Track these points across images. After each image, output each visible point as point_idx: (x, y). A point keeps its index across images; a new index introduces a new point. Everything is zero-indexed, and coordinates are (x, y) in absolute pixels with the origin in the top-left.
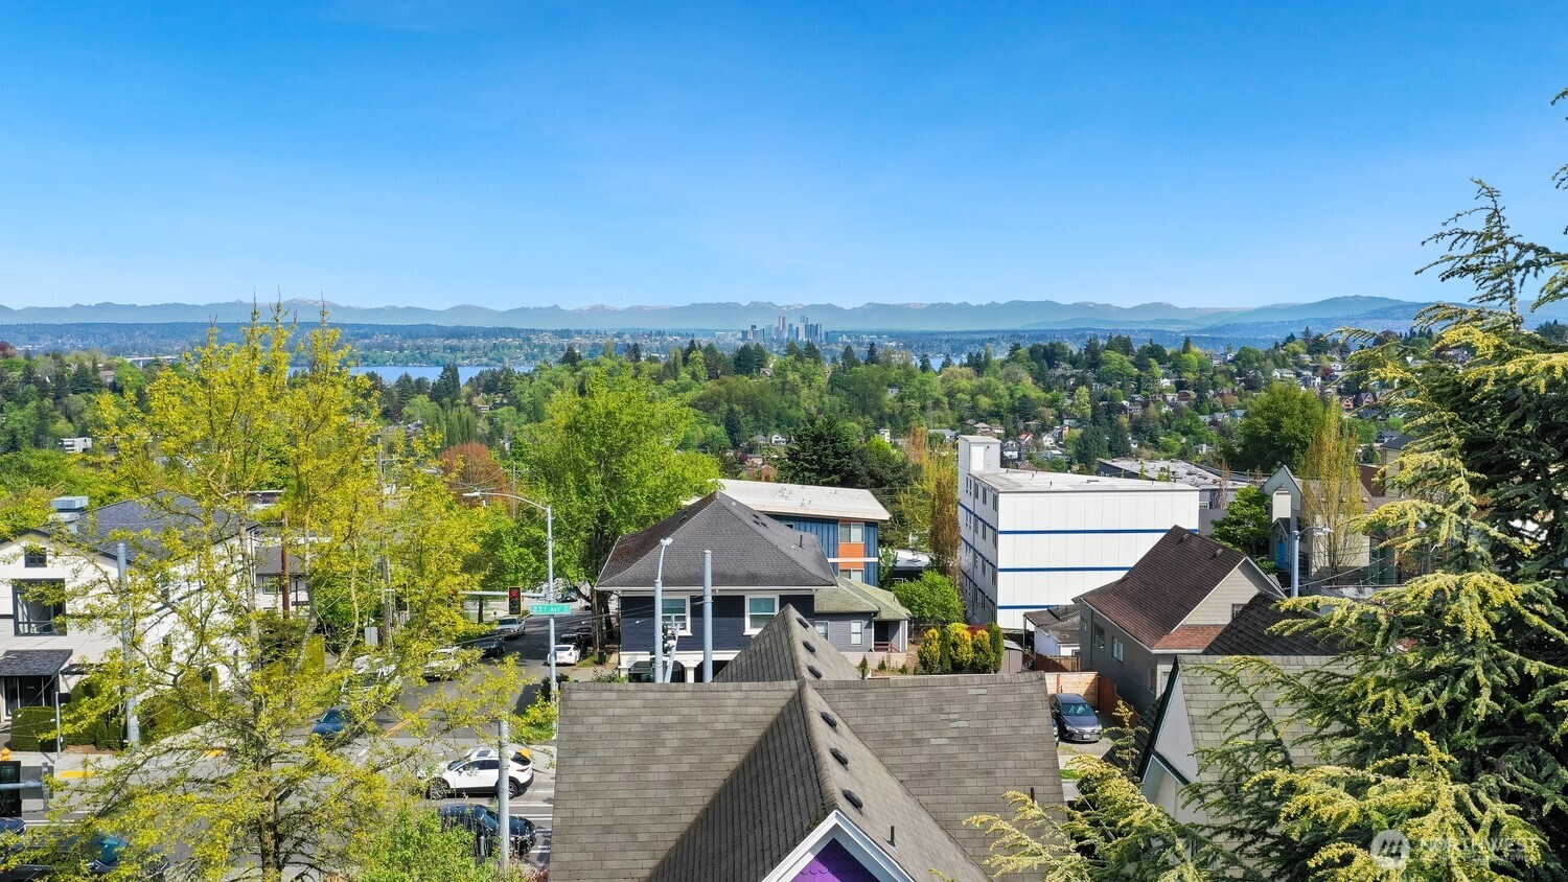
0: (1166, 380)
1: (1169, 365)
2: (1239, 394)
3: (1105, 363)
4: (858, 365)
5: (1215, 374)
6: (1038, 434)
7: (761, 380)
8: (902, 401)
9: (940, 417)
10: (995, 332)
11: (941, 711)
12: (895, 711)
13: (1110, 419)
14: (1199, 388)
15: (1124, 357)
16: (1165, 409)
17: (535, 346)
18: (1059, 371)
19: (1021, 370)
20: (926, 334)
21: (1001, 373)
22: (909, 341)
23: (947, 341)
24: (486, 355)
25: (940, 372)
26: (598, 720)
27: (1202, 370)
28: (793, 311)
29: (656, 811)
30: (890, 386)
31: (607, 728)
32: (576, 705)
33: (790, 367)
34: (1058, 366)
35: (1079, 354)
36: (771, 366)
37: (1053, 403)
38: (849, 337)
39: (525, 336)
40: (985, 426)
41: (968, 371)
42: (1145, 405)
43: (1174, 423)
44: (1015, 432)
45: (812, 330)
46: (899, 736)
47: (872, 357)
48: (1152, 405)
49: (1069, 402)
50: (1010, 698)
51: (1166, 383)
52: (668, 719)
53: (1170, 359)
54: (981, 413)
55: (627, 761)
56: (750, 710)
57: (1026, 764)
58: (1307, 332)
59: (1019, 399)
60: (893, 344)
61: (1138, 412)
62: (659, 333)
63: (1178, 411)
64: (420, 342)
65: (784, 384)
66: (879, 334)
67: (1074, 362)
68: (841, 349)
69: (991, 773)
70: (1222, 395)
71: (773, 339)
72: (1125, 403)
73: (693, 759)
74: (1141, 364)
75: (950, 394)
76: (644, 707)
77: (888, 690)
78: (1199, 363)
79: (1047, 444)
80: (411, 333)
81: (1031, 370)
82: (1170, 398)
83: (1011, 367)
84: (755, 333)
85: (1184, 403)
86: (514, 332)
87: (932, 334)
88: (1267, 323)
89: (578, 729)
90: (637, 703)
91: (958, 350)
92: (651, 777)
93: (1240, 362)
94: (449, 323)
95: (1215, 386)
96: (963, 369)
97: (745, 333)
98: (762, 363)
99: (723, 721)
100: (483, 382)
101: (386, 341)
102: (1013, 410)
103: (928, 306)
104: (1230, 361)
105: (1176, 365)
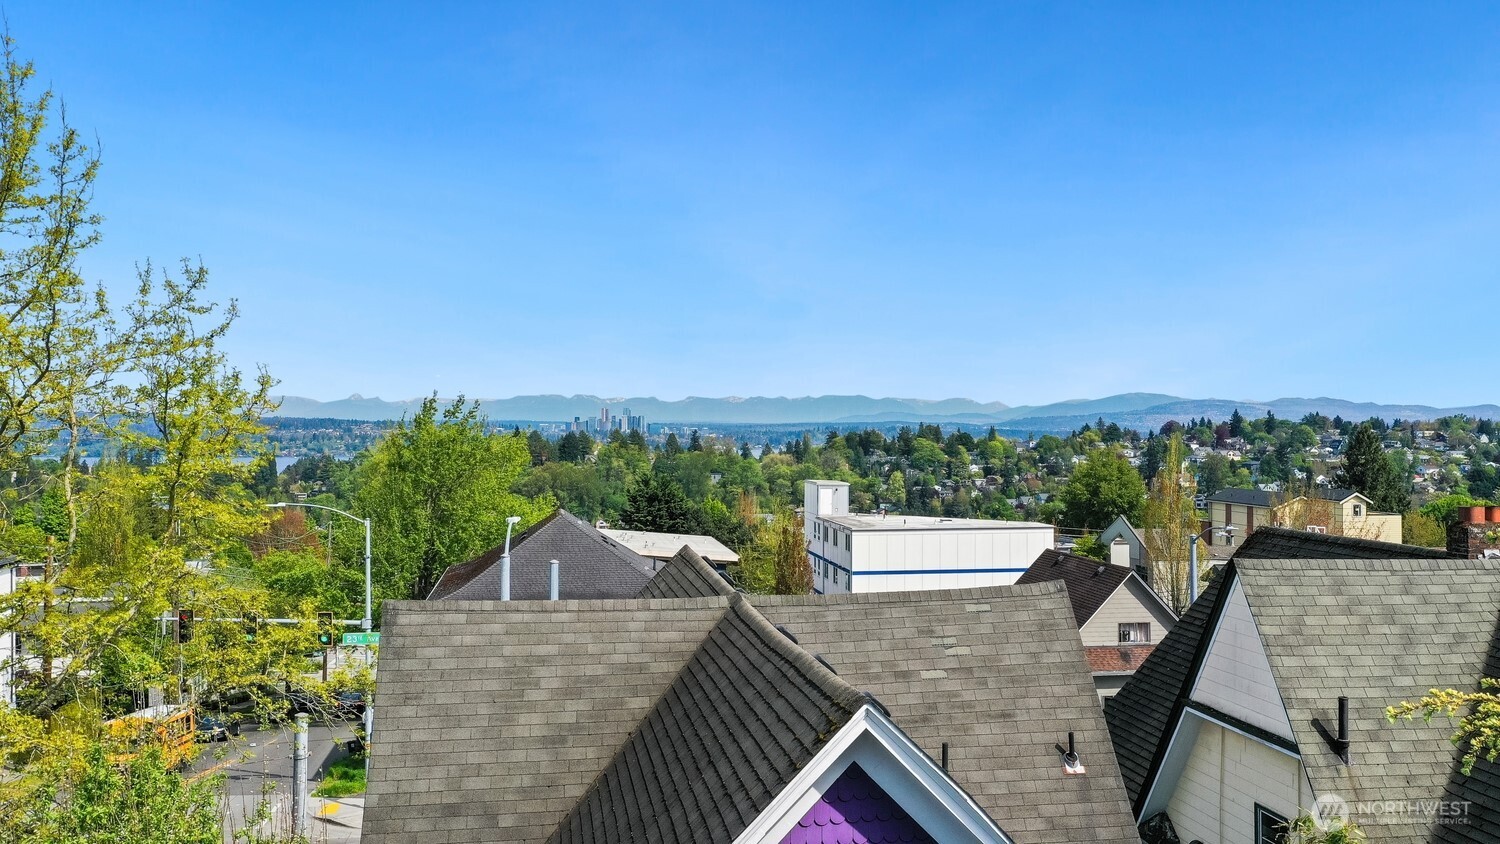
0: (974, 466)
1: (976, 451)
2: (1042, 479)
3: (916, 450)
4: (681, 452)
5: (1019, 460)
7: (585, 467)
8: (725, 487)
9: (761, 502)
10: (810, 424)
11: (930, 633)
12: (868, 635)
13: (924, 503)
14: (1006, 474)
15: (935, 445)
16: (974, 494)
17: (357, 437)
18: (874, 458)
19: (838, 457)
20: (745, 427)
21: (820, 460)
22: (728, 431)
23: (765, 433)
24: (305, 446)
25: (761, 460)
26: (439, 652)
27: (1007, 457)
28: (616, 403)
29: (527, 781)
30: (714, 472)
31: (452, 664)
32: (407, 631)
33: (614, 454)
34: (873, 453)
35: (893, 441)
36: (596, 453)
37: (869, 488)
38: (671, 429)
39: (347, 427)
41: (787, 457)
42: (956, 490)
43: (984, 506)
45: (634, 421)
46: (876, 669)
47: (695, 444)
48: (962, 489)
49: (885, 487)
50: (1023, 616)
51: (974, 468)
52: (542, 650)
53: (977, 446)
55: (483, 710)
56: (663, 636)
57: (1054, 703)
58: (1100, 423)
60: (714, 435)
61: (949, 496)
63: (987, 495)
65: (608, 470)
66: (700, 426)
67: (888, 450)
68: (662, 440)
69: (1009, 716)
70: (1026, 480)
71: (596, 431)
72: (937, 487)
73: (582, 705)
74: (950, 450)
75: (771, 480)
76: (507, 633)
77: (856, 606)
78: (1004, 450)
81: (848, 457)
82: (978, 483)
83: (829, 454)
84: (578, 424)
85: (992, 488)
86: (335, 423)
87: (750, 426)
88: (1061, 417)
89: (407, 665)
90: (497, 628)
91: (778, 442)
92: (520, 732)
93: (1042, 450)
95: (1019, 471)
96: (783, 456)
97: (568, 425)
98: (586, 450)
99: (623, 652)
100: (301, 470)
103: (747, 400)
104: (1033, 448)
105: (983, 453)
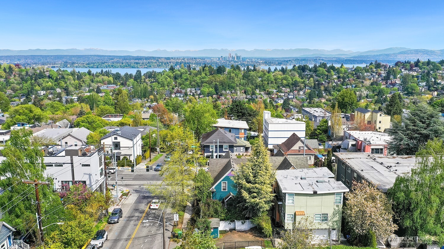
0: (335, 76)
1: (336, 71)
2: (354, 80)
3: (318, 71)
4: (251, 71)
5: (349, 74)
6: (299, 91)
7: (224, 76)
8: (262, 82)
9: (272, 86)
10: (291, 58)
12: (239, 161)
13: (319, 87)
14: (344, 78)
15: (324, 69)
16: (334, 84)
17: (160, 62)
18: (306, 73)
19: (295, 73)
21: (290, 73)
22: (266, 61)
23: (277, 61)
24: (146, 65)
25: (274, 73)
27: (345, 73)
30: (259, 77)
33: (232, 72)
34: (306, 71)
35: (312, 68)
36: (227, 71)
37: (303, 82)
38: (249, 59)
39: (157, 59)
40: (285, 89)
41: (280, 73)
43: (336, 88)
44: (293, 91)
45: (238, 57)
47: (255, 68)
48: (330, 83)
49: (308, 82)
51: (335, 77)
54: (284, 85)
56: (226, 161)
58: (376, 62)
59: (294, 81)
60: (262, 62)
61: (326, 85)
62: (195, 58)
63: (337, 85)
64: (127, 61)
65: (230, 77)
66: (258, 58)
67: (310, 70)
70: (349, 80)
72: (323, 82)
74: (328, 71)
75: (276, 80)
78: (345, 71)
79: (301, 94)
80: (125, 58)
81: (298, 73)
82: (336, 81)
83: (293, 72)
84: (222, 59)
85: (339, 83)
86: (154, 58)
87: (273, 59)
90: (216, 160)
91: (279, 65)
93: (356, 71)
94: (135, 55)
95: (348, 77)
97: (219, 58)
98: (224, 71)
99: (223, 162)
100: (148, 75)
101: (118, 61)
102: (292, 84)
104: (353, 70)
105: (338, 72)
